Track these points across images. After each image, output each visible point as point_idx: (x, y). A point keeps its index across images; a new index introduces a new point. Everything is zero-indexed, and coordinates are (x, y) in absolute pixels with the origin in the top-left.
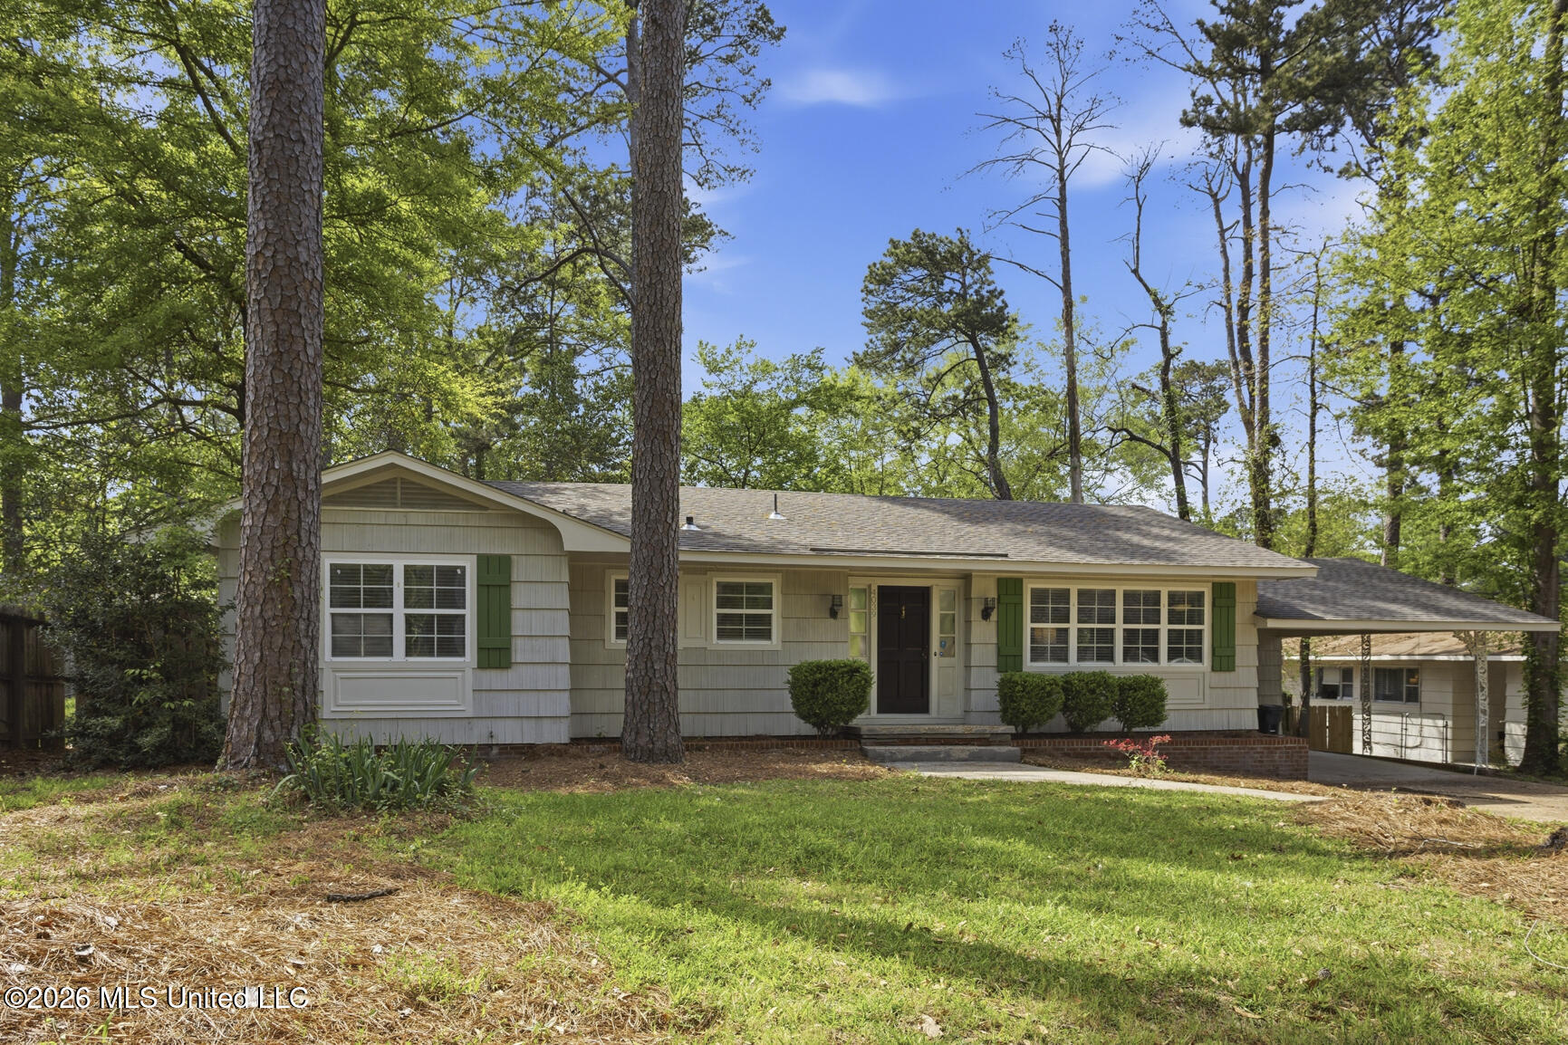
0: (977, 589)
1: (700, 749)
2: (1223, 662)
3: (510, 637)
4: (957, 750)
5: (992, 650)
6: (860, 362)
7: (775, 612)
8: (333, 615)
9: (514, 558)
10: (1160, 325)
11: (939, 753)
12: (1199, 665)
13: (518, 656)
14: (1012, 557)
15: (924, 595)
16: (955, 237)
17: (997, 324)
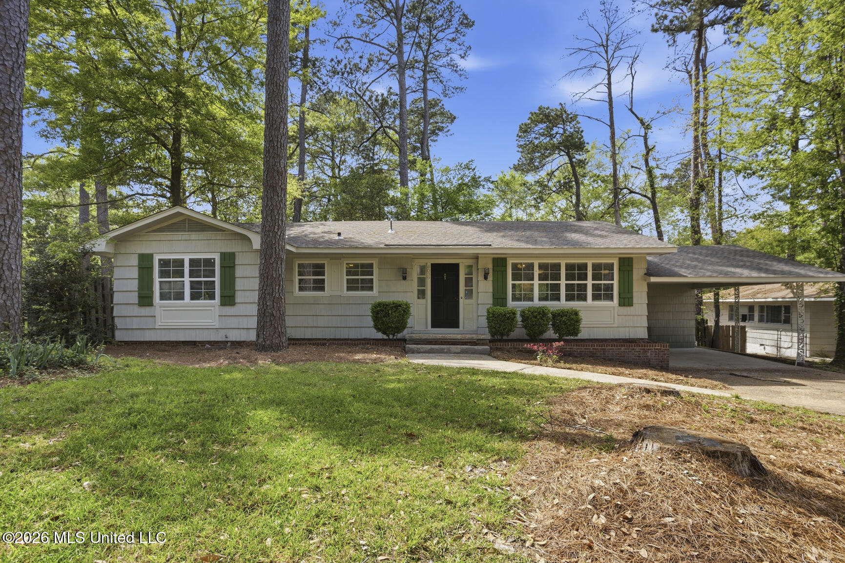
0: (482, 263)
1: (324, 344)
2: (626, 300)
3: (235, 291)
4: (453, 348)
5: (491, 295)
6: (516, 168)
7: (375, 277)
8: (161, 282)
9: (237, 254)
10: (643, 134)
11: (444, 349)
12: (612, 303)
13: (238, 300)
14: (494, 246)
15: (456, 267)
16: (559, 108)
17: (580, 146)
